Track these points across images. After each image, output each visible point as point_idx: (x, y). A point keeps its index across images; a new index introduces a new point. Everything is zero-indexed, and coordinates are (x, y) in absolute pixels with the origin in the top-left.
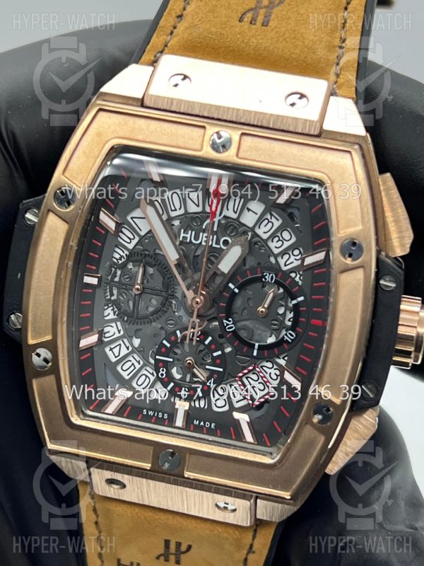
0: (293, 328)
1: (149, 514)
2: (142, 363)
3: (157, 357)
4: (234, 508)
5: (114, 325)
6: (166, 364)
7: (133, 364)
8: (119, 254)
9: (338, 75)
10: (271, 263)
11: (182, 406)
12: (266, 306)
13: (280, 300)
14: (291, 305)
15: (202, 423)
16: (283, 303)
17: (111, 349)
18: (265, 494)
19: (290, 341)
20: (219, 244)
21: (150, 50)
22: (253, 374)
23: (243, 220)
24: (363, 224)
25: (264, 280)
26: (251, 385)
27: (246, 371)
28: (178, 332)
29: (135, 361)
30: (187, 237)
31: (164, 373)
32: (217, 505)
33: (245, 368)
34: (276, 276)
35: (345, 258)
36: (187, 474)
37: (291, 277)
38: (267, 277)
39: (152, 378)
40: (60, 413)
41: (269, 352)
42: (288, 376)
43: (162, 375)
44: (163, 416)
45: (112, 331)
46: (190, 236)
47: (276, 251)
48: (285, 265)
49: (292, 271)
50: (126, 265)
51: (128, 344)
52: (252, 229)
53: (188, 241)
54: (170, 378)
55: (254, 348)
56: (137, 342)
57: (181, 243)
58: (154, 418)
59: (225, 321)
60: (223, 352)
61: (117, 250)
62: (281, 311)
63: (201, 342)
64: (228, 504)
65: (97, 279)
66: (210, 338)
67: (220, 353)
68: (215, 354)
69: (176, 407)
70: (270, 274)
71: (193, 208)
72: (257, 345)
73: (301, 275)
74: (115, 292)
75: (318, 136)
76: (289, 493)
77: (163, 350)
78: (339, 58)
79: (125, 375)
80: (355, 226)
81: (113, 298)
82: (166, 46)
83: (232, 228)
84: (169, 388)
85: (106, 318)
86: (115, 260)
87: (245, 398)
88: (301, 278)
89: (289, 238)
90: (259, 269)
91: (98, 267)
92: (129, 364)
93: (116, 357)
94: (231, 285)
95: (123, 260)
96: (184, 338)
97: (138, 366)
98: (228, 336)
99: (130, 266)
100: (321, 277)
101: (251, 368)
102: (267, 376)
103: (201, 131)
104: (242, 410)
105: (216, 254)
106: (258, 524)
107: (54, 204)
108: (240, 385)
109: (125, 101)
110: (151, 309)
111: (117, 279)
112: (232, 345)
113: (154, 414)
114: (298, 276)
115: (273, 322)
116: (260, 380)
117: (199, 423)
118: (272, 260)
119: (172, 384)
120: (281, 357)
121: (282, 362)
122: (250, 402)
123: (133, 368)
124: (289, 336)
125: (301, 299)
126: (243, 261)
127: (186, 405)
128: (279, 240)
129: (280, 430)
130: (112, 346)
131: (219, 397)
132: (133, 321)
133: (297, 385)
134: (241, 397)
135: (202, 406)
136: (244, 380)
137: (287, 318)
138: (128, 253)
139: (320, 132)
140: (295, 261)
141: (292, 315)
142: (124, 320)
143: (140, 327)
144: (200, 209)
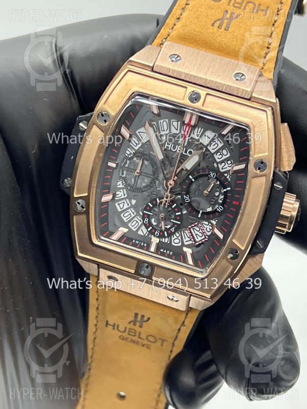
0: (222, 204)
1: (128, 298)
2: (135, 214)
3: (144, 212)
4: (177, 299)
5: (122, 191)
6: (148, 216)
7: (130, 214)
8: (129, 152)
9: (264, 65)
10: (214, 166)
11: (155, 240)
12: (209, 190)
13: (217, 188)
14: (223, 191)
15: (165, 251)
16: (218, 190)
17: (119, 204)
19: (220, 211)
21: (159, 37)
22: (197, 227)
24: (268, 152)
25: (209, 176)
26: (195, 233)
27: (193, 225)
28: (158, 199)
29: (132, 212)
32: (168, 298)
33: (192, 223)
34: (216, 175)
35: (256, 170)
36: (154, 278)
37: (224, 176)
38: (211, 174)
39: (140, 223)
40: (87, 236)
41: (207, 216)
42: (216, 231)
43: (146, 222)
44: (144, 244)
45: (120, 194)
47: (218, 160)
48: (222, 169)
49: (225, 172)
50: (133, 159)
51: (128, 202)
52: (206, 147)
54: (150, 224)
55: (199, 213)
56: (134, 202)
57: (165, 150)
58: (139, 245)
59: (185, 196)
60: (182, 213)
61: (129, 149)
62: (217, 194)
63: (170, 206)
64: (174, 297)
65: (115, 165)
66: (175, 205)
67: (180, 213)
68: (177, 214)
69: (152, 240)
70: (213, 173)
71: (174, 131)
72: (201, 211)
74: (125, 173)
75: (249, 100)
76: (210, 295)
77: (148, 208)
78: (266, 54)
79: (125, 220)
80: (264, 153)
81: (123, 176)
82: (169, 35)
84: (149, 230)
85: (118, 187)
86: (127, 155)
87: (191, 240)
88: (231, 177)
89: (226, 154)
90: (207, 170)
91: (117, 158)
92: (128, 213)
93: (121, 209)
94: (191, 177)
95: (132, 155)
96: (161, 203)
97: (133, 216)
98: (185, 205)
99: (135, 159)
100: (241, 178)
101: (196, 224)
102: (205, 229)
103: (185, 89)
104: (188, 246)
105: (184, 158)
106: (189, 309)
107: (97, 121)
108: (189, 233)
109: (143, 67)
110: (144, 184)
111: (126, 166)
112: (187, 210)
113: (139, 243)
114: (229, 176)
115: (212, 200)
116: (201, 231)
118: (215, 165)
119: (151, 228)
120: (214, 220)
121: (214, 222)
122: (194, 243)
123: (130, 216)
124: (219, 209)
125: (229, 189)
126: (198, 164)
127: (157, 240)
128: (220, 154)
129: (208, 260)
130: (120, 203)
131: (176, 238)
132: (133, 190)
133: (221, 236)
134: (189, 239)
135: (166, 241)
136: (192, 230)
137: (220, 198)
138: (134, 152)
139: (251, 98)
140: (228, 167)
141: (223, 197)
142: (128, 189)
143: (137, 194)
144: (178, 132)
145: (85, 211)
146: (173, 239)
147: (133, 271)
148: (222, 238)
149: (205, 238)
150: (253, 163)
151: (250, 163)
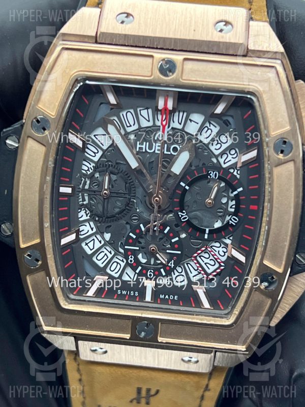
0: (235, 214)
1: (124, 370)
2: (113, 253)
3: (126, 247)
4: (196, 360)
5: (87, 224)
6: (133, 252)
7: (106, 254)
8: (87, 167)
9: (251, 3)
10: (213, 162)
11: (149, 285)
12: (212, 197)
13: (223, 192)
14: (232, 195)
15: (167, 297)
16: (226, 195)
17: (87, 244)
18: (225, 349)
19: (234, 224)
20: (170, 151)
22: (205, 253)
23: (187, 130)
24: (290, 125)
25: (209, 177)
26: (203, 262)
27: (199, 252)
28: (141, 226)
29: (108, 252)
30: (142, 148)
31: (132, 259)
32: (182, 360)
33: (199, 249)
34: (219, 173)
35: (278, 154)
36: (160, 339)
37: (231, 172)
38: (211, 175)
39: (123, 264)
40: (51, 300)
41: (217, 235)
42: (235, 254)
43: (131, 261)
44: (134, 294)
45: (87, 229)
46: (145, 146)
47: (217, 153)
48: (225, 163)
49: (230, 167)
50: (94, 175)
51: (100, 239)
52: (196, 136)
53: (144, 151)
54: (137, 262)
55: (205, 233)
56: (107, 236)
57: (138, 153)
58: (127, 296)
59: (179, 213)
60: (179, 238)
61: (85, 163)
62: (224, 200)
63: (162, 231)
64: (191, 358)
65: (71, 189)
66: (168, 228)
67: (177, 239)
68: (173, 241)
69: (145, 285)
70: (213, 172)
71: (145, 124)
72: (207, 230)
73: (238, 170)
74: (86, 198)
75: (245, 56)
76: (244, 347)
77: (131, 241)
79: (100, 264)
81: (85, 203)
84: (137, 271)
85: (80, 219)
86: (84, 172)
87: (200, 273)
88: (239, 172)
89: (226, 141)
90: (204, 169)
91: (71, 180)
92: (103, 254)
93: (91, 250)
94: (182, 184)
95: (91, 171)
96: (148, 230)
97: (110, 256)
98: (183, 225)
99: (97, 175)
100: (255, 169)
101: (203, 249)
102: (217, 253)
103: (150, 60)
104: (198, 283)
105: (170, 160)
106: (215, 370)
107: (32, 131)
108: (195, 263)
109: (82, 39)
110: (117, 210)
111: (87, 187)
112: (186, 232)
113: (127, 292)
114: (236, 171)
115: (219, 210)
116: (211, 257)
117: (165, 297)
118: (215, 160)
119: (140, 268)
120: (227, 237)
121: (228, 241)
122: (205, 276)
123: (106, 257)
124: (233, 220)
125: (241, 189)
126: (189, 164)
127: (153, 284)
128: (218, 143)
129: (231, 296)
130: (87, 242)
131: (179, 274)
132: (103, 221)
133: (242, 259)
134: (197, 273)
136: (198, 259)
137: (229, 206)
138: (94, 165)
139: (247, 52)
140: (232, 159)
141: (234, 202)
142: (95, 220)
143: (109, 224)
144: (151, 124)
145: (41, 265)
146: (174, 277)
147: (128, 336)
148: (244, 262)
149: (220, 266)
150: (272, 145)
151: (267, 146)
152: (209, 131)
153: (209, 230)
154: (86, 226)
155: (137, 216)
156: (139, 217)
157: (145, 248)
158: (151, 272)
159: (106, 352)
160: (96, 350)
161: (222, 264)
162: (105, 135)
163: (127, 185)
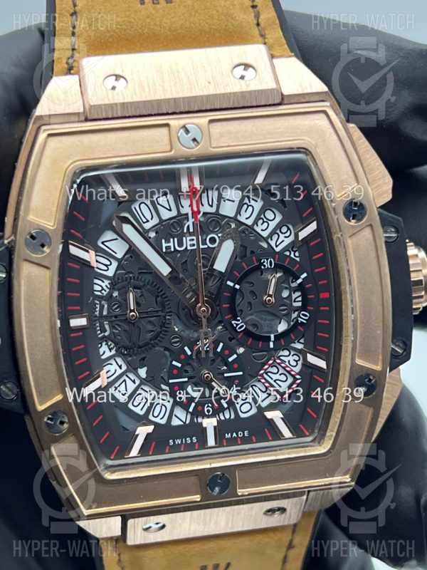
0: (303, 308)
2: (153, 393)
3: (171, 381)
5: (112, 361)
6: (181, 386)
8: (101, 287)
9: (263, 36)
11: (209, 423)
12: (271, 293)
13: (282, 283)
14: (294, 285)
15: (234, 435)
16: (286, 286)
17: (116, 389)
18: (325, 485)
19: (305, 322)
20: (206, 244)
21: (59, 59)
22: (272, 367)
23: (222, 212)
25: (263, 267)
26: (272, 379)
27: (266, 367)
28: (186, 349)
30: (170, 246)
31: (181, 395)
33: (266, 364)
34: (274, 260)
35: (349, 221)
36: (240, 492)
37: (287, 256)
38: (265, 264)
39: (169, 406)
41: (284, 340)
42: (312, 359)
43: (180, 398)
44: (191, 440)
45: (113, 368)
46: (173, 244)
47: (265, 234)
48: (277, 246)
49: (285, 249)
50: (112, 295)
51: (133, 378)
52: (235, 219)
53: (172, 250)
54: (189, 399)
55: (270, 341)
56: (143, 372)
58: (183, 446)
59: (233, 322)
60: (237, 354)
61: (96, 281)
62: (285, 294)
63: (213, 351)
65: (85, 319)
66: (221, 345)
67: (235, 356)
68: (231, 360)
69: (204, 425)
70: (267, 260)
71: (166, 215)
72: (272, 336)
74: (107, 327)
75: (281, 104)
76: (348, 476)
77: (175, 372)
79: (139, 411)
81: (106, 334)
82: (74, 49)
83: (214, 222)
84: (191, 410)
85: (103, 357)
86: (99, 293)
87: (270, 394)
88: (297, 254)
89: (275, 218)
90: (254, 258)
91: (82, 306)
92: (140, 398)
93: (124, 395)
94: (230, 283)
95: (108, 290)
97: (150, 398)
98: (239, 337)
99: (116, 294)
100: (319, 247)
101: (271, 362)
103: (165, 130)
104: (272, 407)
107: (28, 252)
108: (263, 383)
110: (149, 335)
111: (105, 313)
112: (244, 345)
113: (182, 441)
114: (292, 253)
115: (281, 308)
116: (281, 371)
117: (232, 435)
118: (265, 245)
119: (193, 405)
120: (296, 341)
121: (299, 346)
122: (279, 397)
123: (144, 400)
124: (304, 317)
125: (305, 275)
127: (213, 422)
128: (264, 222)
129: (315, 416)
130: (117, 385)
131: (243, 402)
132: (133, 352)
133: (322, 364)
134: (266, 395)
135: (227, 417)
136: (265, 375)
137: (293, 300)
138: (110, 282)
139: (283, 99)
140: (286, 239)
141: (298, 294)
142: (124, 355)
143: (144, 356)
144: (174, 213)
145: (69, 428)
146: (238, 406)
147: (197, 498)
148: (325, 367)
149: (296, 379)
150: (340, 211)
151: (335, 213)
152: (250, 208)
153: (275, 336)
154: (111, 364)
155: (178, 338)
156: (181, 337)
157: (195, 377)
158: (208, 406)
159: (163, 527)
160: (150, 527)
161: (298, 377)
162: (117, 239)
163: (158, 299)
